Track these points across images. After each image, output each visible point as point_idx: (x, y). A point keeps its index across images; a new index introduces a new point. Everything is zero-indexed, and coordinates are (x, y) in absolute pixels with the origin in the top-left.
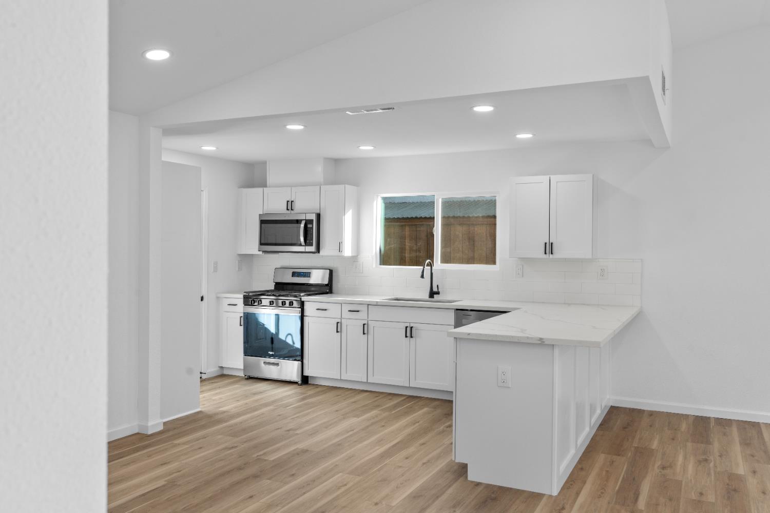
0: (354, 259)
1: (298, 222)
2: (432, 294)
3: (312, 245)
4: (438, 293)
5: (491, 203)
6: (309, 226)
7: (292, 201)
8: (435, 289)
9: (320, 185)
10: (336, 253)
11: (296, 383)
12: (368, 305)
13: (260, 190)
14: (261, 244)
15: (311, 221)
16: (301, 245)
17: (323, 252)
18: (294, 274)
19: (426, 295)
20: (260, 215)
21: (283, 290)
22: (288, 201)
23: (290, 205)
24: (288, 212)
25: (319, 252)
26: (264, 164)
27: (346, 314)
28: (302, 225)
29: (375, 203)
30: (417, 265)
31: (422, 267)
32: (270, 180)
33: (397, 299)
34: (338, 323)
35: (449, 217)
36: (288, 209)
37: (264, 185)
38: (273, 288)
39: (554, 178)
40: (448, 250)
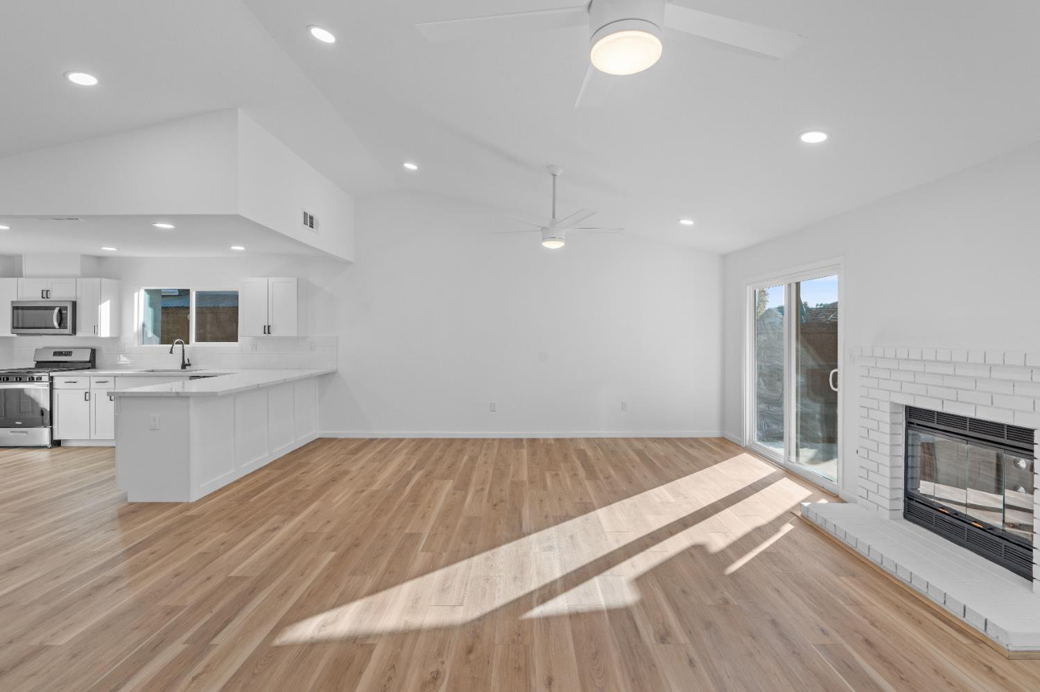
0: (115, 340)
1: (53, 308)
2: (184, 366)
3: (66, 328)
4: (189, 365)
5: (234, 296)
6: (64, 312)
7: (47, 291)
8: (186, 362)
9: (76, 277)
10: (92, 335)
11: (45, 447)
12: (115, 377)
13: (15, 279)
14: (14, 328)
15: (66, 308)
16: (54, 328)
17: (79, 334)
18: (55, 354)
19: (179, 366)
20: (12, 302)
21: (42, 367)
22: (43, 291)
23: (46, 294)
24: (43, 299)
25: (75, 334)
26: (20, 256)
27: (94, 385)
28: (56, 311)
29: (136, 294)
30: (168, 343)
31: (171, 346)
32: (27, 270)
33: (153, 371)
34: (86, 393)
35: (202, 308)
36: (43, 297)
37: (19, 275)
38: (33, 366)
39: (272, 280)
40: (202, 331)
